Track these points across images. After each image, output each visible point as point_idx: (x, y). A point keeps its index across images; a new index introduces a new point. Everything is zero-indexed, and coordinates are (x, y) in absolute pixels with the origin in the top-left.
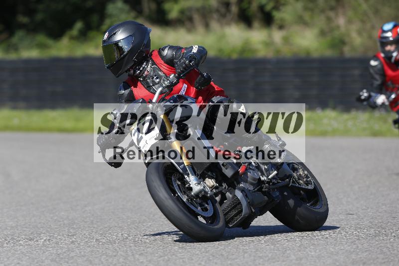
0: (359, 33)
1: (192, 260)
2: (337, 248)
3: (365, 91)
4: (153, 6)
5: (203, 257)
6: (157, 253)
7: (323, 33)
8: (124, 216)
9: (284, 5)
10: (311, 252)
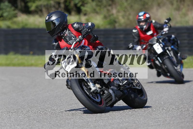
0: (123, 17)
1: (43, 127)
2: (113, 121)
3: (131, 44)
4: (23, 4)
5: (49, 126)
6: (26, 125)
7: (105, 17)
8: (9, 107)
9: (86, 3)
10: (101, 123)
